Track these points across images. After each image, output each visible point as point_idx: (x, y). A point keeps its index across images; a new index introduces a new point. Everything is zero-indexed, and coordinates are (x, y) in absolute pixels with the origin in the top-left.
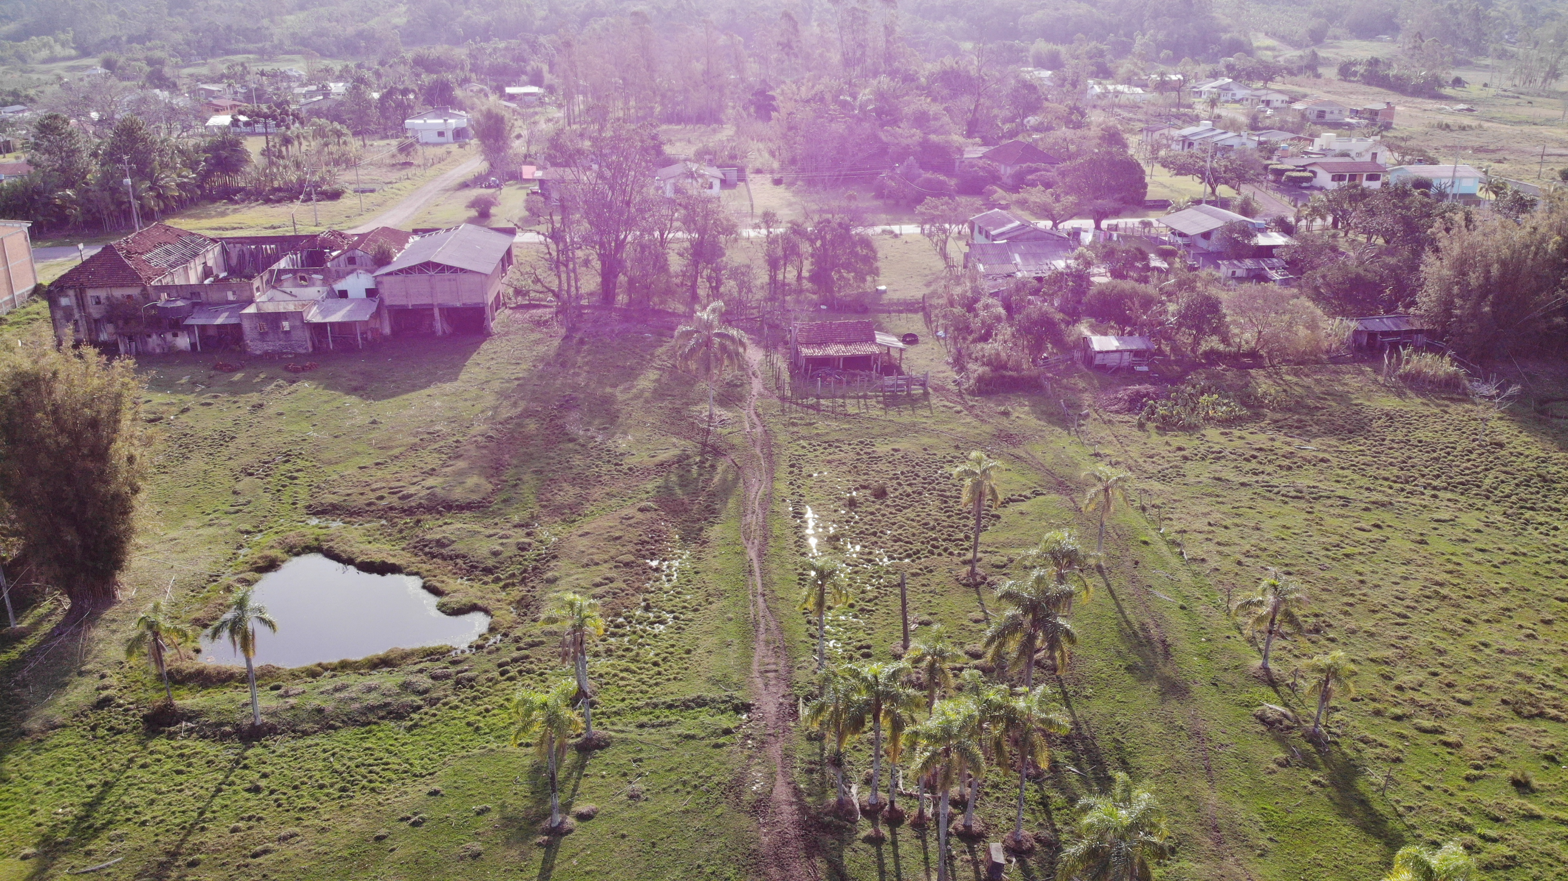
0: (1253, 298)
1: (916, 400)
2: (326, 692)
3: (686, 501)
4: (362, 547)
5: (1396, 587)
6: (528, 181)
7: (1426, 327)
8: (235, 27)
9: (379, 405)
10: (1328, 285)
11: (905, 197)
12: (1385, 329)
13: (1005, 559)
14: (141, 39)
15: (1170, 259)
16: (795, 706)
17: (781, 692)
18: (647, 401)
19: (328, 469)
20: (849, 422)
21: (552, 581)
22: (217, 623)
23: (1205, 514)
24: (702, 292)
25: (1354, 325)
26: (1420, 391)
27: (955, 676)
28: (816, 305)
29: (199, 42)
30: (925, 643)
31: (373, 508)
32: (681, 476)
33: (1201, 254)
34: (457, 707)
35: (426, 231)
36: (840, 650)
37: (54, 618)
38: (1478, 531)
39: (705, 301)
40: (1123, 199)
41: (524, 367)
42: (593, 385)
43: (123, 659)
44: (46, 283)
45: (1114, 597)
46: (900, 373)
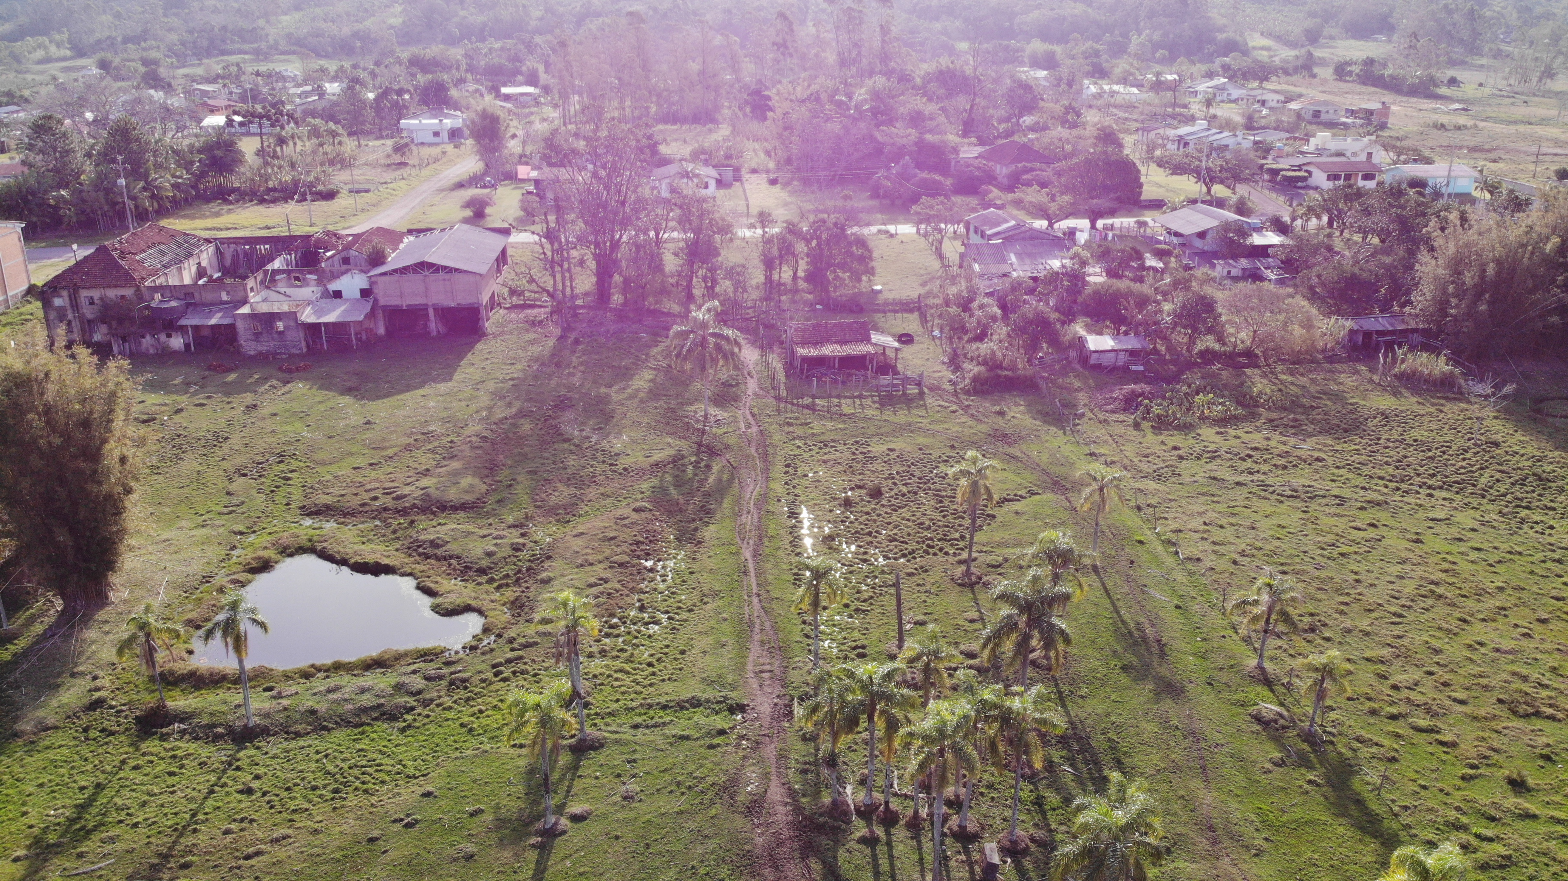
0: (1248, 297)
1: (911, 400)
2: (320, 693)
3: (681, 501)
4: (356, 547)
5: (1391, 586)
6: (523, 181)
7: (1421, 326)
8: (230, 27)
9: (372, 405)
10: (1323, 284)
11: (900, 197)
12: (1380, 328)
13: (1000, 559)
14: (136, 40)
15: (1166, 259)
16: (789, 706)
17: (776, 693)
18: (642, 401)
19: (322, 470)
20: (844, 422)
21: (547, 582)
22: (210, 625)
23: (1201, 514)
24: (697, 292)
25: (1349, 324)
26: (1416, 391)
27: (950, 675)
28: (812, 305)
29: (194, 42)
30: (919, 642)
31: (367, 508)
32: (676, 476)
33: (1196, 254)
34: (450, 708)
35: (420, 231)
36: (835, 651)
37: (46, 619)
38: (1473, 530)
39: (700, 301)
40: (1118, 199)
41: (519, 367)
42: (587, 386)
43: (115, 660)
44: (40, 283)
45: (1109, 596)
46: (896, 372)
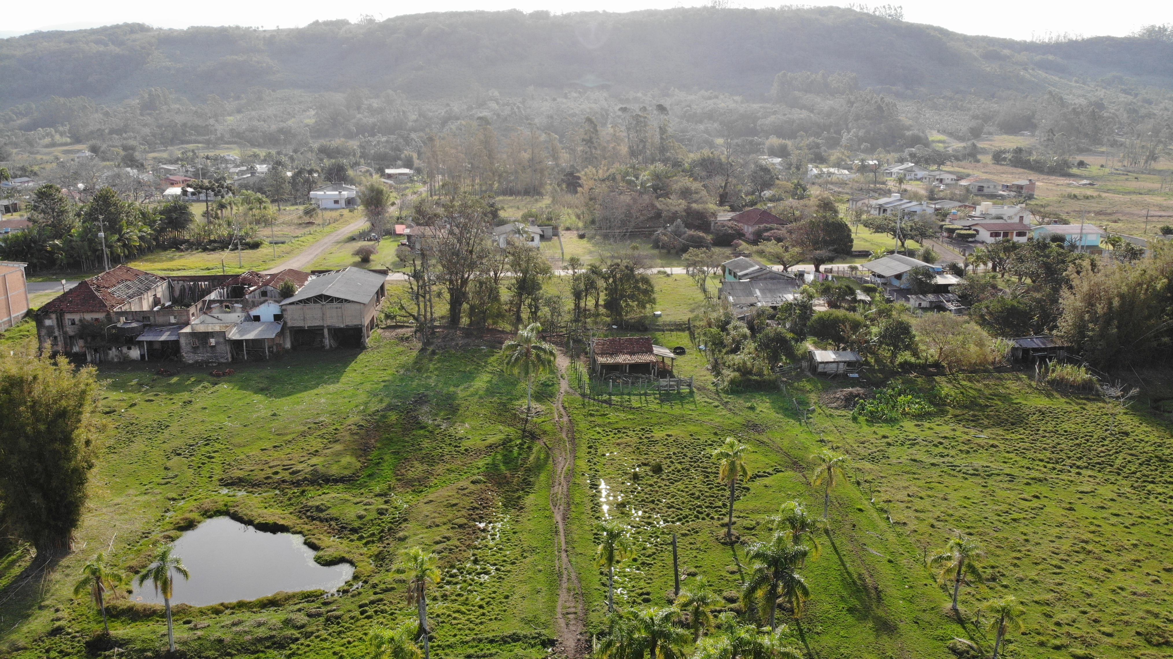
0: (935, 323)
1: (684, 397)
2: (226, 626)
3: (508, 475)
4: (260, 511)
5: (1052, 545)
6: (400, 235)
7: (1066, 345)
8: (189, 124)
9: (278, 402)
10: (991, 313)
11: (674, 247)
12: (1035, 346)
13: (754, 523)
14: (118, 132)
15: (872, 294)
16: (589, 641)
17: (579, 631)
18: (481, 398)
19: (237, 451)
20: (633, 414)
21: (403, 539)
23: (905, 488)
24: (524, 315)
25: (1012, 343)
26: (1064, 394)
27: (716, 617)
28: (609, 325)
29: (162, 135)
30: (691, 591)
31: (270, 481)
32: (505, 455)
33: (895, 291)
34: (326, 639)
35: (320, 272)
36: (626, 596)
37: (23, 564)
38: (1112, 500)
39: (526, 322)
40: (835, 250)
41: (389, 372)
42: (440, 386)
43: (73, 597)
44: (36, 308)
45: (836, 551)
46: (672, 376)
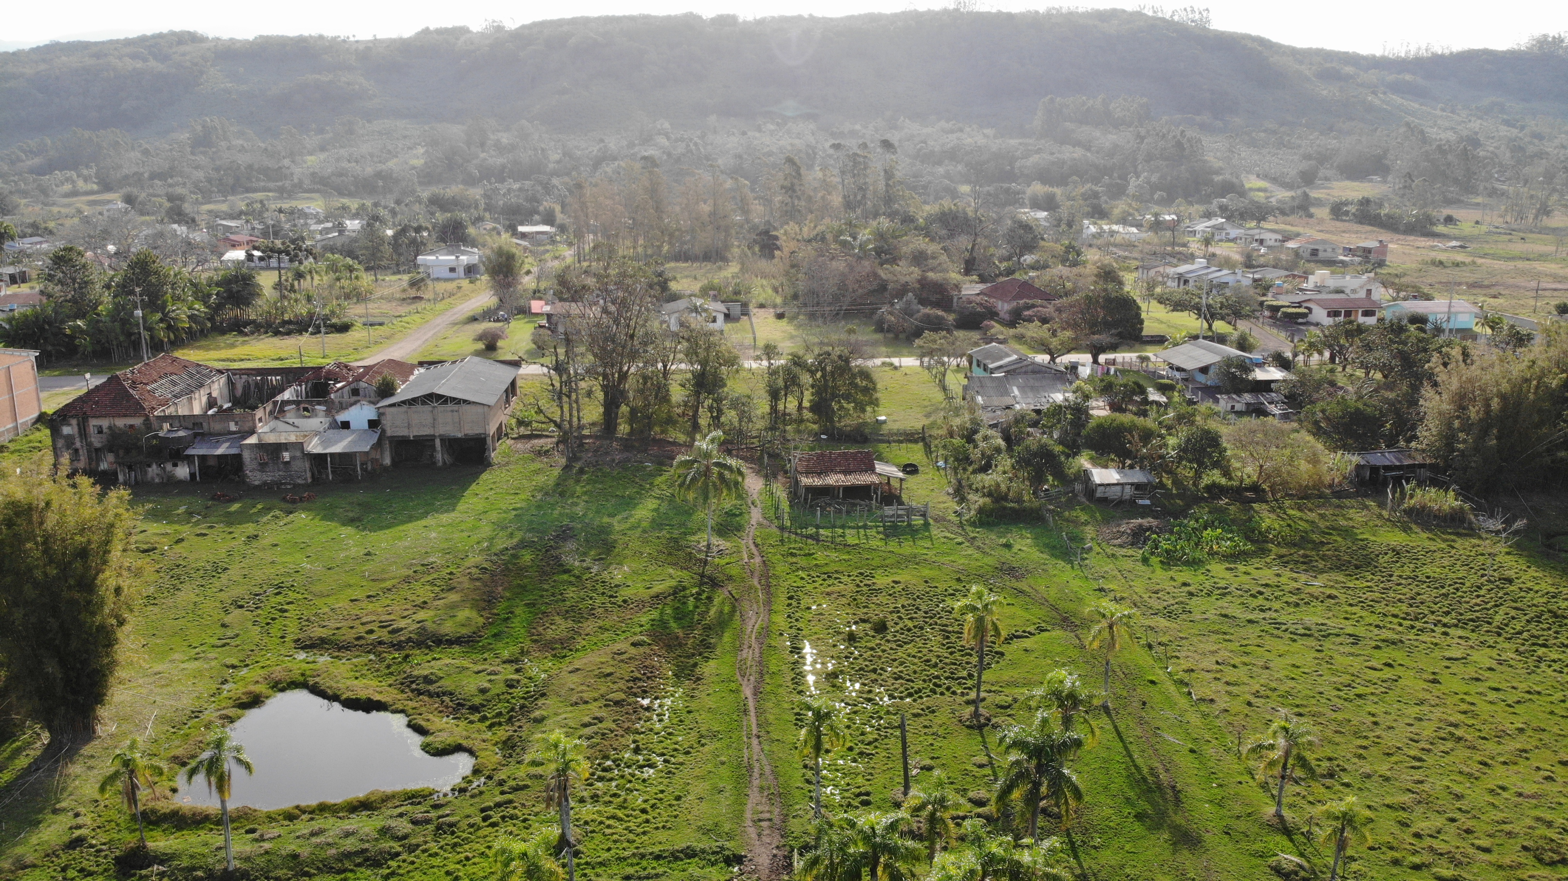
0: (1253, 432)
1: (916, 531)
2: (303, 836)
3: (681, 635)
4: (349, 683)
5: (1410, 729)
6: (537, 314)
7: (1428, 462)
8: (256, 166)
9: (373, 536)
11: (904, 331)
12: (1387, 463)
13: (1010, 699)
14: (162, 176)
15: (1169, 393)
16: (788, 857)
17: (775, 843)
18: (644, 531)
19: (319, 602)
20: (849, 553)
21: (539, 720)
23: (1213, 653)
24: (703, 421)
25: (1356, 459)
26: (1426, 526)
27: (958, 825)
28: (816, 435)
29: (220, 180)
30: (925, 790)
32: (676, 609)
33: (1199, 389)
34: (436, 854)
35: (431, 363)
36: (838, 798)
37: (32, 753)
38: (1491, 669)
39: (705, 431)
40: (1119, 335)
41: (523, 497)
42: (590, 515)
43: (99, 798)
44: (50, 411)
45: (1122, 740)
46: (901, 503)
